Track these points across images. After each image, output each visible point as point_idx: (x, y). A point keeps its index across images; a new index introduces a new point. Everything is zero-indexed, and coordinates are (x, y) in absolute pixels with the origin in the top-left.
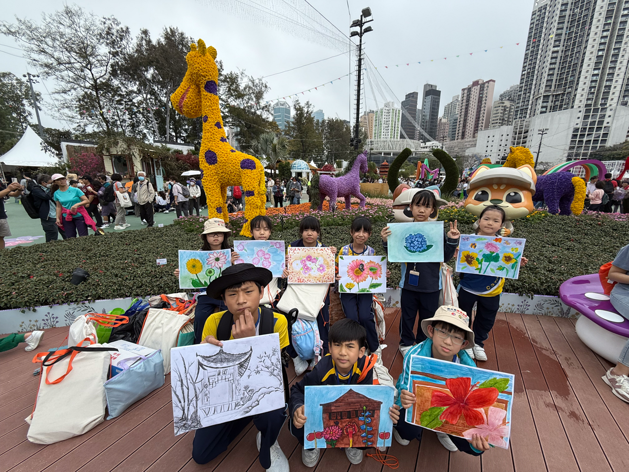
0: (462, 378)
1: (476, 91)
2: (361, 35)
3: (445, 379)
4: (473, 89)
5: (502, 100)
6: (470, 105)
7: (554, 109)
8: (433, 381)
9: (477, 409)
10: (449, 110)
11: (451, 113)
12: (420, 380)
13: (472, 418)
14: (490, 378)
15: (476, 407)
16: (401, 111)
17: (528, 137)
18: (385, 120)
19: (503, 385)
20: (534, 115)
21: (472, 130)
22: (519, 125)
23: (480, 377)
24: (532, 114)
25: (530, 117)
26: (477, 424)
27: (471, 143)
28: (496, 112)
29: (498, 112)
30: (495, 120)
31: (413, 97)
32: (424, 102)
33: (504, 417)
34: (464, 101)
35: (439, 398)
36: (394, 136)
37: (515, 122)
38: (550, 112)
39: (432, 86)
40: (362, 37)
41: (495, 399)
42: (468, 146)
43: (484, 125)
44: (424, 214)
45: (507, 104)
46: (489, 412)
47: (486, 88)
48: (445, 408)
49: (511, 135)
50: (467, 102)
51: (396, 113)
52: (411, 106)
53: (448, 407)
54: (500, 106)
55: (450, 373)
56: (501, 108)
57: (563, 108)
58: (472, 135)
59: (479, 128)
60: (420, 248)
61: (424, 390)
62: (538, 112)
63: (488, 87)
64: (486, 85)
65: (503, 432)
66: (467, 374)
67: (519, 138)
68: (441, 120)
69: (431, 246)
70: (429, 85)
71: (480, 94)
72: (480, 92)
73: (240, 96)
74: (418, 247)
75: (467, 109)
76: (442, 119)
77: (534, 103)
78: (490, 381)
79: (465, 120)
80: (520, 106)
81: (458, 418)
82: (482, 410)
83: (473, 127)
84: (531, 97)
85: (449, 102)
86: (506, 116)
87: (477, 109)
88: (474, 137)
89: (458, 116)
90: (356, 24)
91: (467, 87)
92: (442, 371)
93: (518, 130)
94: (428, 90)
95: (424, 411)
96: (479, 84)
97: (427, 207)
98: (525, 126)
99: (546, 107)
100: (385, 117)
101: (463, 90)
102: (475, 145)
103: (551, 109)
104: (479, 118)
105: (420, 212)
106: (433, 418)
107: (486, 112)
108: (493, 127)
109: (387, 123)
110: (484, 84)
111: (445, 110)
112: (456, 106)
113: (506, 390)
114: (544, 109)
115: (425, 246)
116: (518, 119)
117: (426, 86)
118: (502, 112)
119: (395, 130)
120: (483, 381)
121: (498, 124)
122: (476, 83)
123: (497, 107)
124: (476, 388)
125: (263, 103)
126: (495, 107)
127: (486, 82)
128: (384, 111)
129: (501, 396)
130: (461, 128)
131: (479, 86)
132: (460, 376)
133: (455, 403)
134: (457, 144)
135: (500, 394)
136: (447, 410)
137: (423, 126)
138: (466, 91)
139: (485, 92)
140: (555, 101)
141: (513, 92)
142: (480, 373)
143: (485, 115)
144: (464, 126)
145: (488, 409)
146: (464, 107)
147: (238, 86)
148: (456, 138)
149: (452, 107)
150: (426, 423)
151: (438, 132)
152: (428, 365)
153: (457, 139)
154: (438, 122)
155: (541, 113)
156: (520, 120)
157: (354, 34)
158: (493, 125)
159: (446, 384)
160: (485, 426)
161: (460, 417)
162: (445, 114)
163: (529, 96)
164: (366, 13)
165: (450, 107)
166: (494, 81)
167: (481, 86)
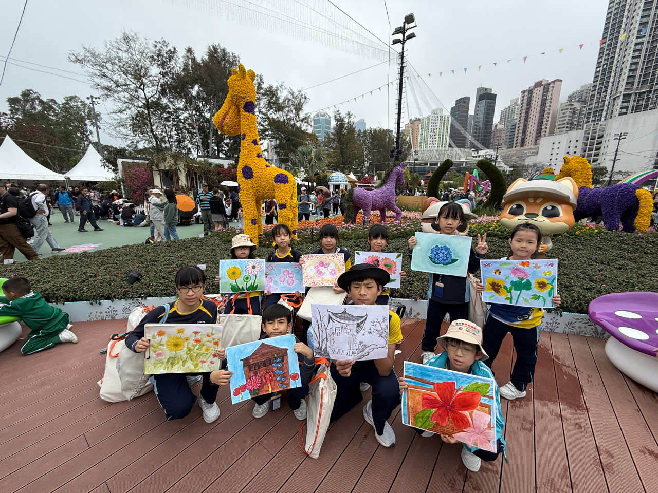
0: (447, 383)
1: (538, 92)
2: (403, 42)
3: (433, 384)
4: (535, 91)
5: (570, 101)
6: (531, 109)
7: (637, 109)
8: (423, 385)
9: (462, 412)
10: (506, 115)
11: (508, 118)
12: (412, 384)
13: (459, 421)
14: (473, 383)
15: (462, 410)
16: (450, 117)
17: (603, 142)
18: (432, 128)
19: (485, 389)
20: (611, 117)
21: (534, 136)
22: (591, 129)
23: (463, 382)
24: (609, 116)
25: (605, 119)
26: (465, 428)
27: (532, 151)
28: (563, 115)
29: (565, 115)
30: (562, 124)
31: (464, 102)
32: (477, 107)
33: (489, 421)
34: (524, 104)
35: (428, 401)
36: (442, 145)
37: (587, 126)
38: (632, 113)
39: (486, 89)
40: (405, 44)
41: (478, 403)
42: (528, 154)
43: (548, 130)
44: (451, 226)
45: (577, 105)
46: (474, 416)
47: (551, 89)
48: (434, 410)
49: (581, 140)
50: (527, 105)
51: (444, 121)
52: (463, 112)
53: (436, 409)
54: (567, 109)
55: (437, 378)
56: (569, 110)
57: (649, 108)
58: (533, 143)
59: (542, 134)
60: (445, 260)
61: (415, 393)
62: (616, 113)
63: (553, 87)
64: (551, 85)
65: (489, 436)
66: (452, 379)
67: (592, 144)
68: (496, 126)
69: (456, 260)
70: (483, 88)
71: (543, 96)
72: (543, 93)
73: (280, 108)
74: (443, 259)
75: (527, 113)
76: (498, 125)
77: (611, 104)
78: (472, 385)
79: (525, 126)
80: (593, 107)
81: (447, 421)
82: (466, 413)
83: (534, 133)
84: (608, 97)
85: (507, 106)
86: (575, 119)
87: (540, 112)
88: (536, 144)
89: (517, 121)
90: (398, 31)
91: (528, 88)
92: (430, 376)
93: (590, 135)
94: (481, 93)
95: (417, 414)
96: (542, 85)
97: (455, 219)
98: (600, 130)
99: (627, 108)
100: (433, 125)
101: (523, 92)
102: (537, 153)
103: (632, 110)
104: (542, 122)
105: (448, 224)
106: (425, 420)
107: (550, 116)
108: (560, 132)
109: (434, 131)
110: (549, 84)
111: (501, 115)
112: (514, 111)
113: (487, 394)
114: (624, 111)
115: (449, 260)
116: (590, 123)
117: (479, 90)
118: (570, 115)
119: (443, 139)
120: (466, 386)
121: (565, 129)
122: (538, 84)
123: (565, 110)
124: (460, 392)
125: (302, 115)
126: (562, 110)
127: (551, 82)
128: (431, 118)
129: (483, 400)
130: (520, 135)
131: (542, 87)
132: (446, 380)
133: (442, 406)
134: (515, 152)
135: (482, 397)
136: (436, 412)
137: (476, 133)
138: (526, 94)
139: (549, 94)
140: (638, 101)
141: (585, 91)
142: (463, 377)
143: (549, 119)
144: (524, 132)
145: (472, 412)
146: (524, 111)
147: (278, 99)
148: (514, 145)
149: (509, 111)
150: (420, 424)
151: (492, 139)
152: (418, 370)
153: (515, 147)
154: (493, 128)
155: (620, 114)
156: (592, 124)
157: (395, 42)
158: (560, 130)
159: (434, 388)
160: (471, 429)
161: (448, 420)
162: (501, 119)
163: (605, 96)
164: (410, 19)
165: (508, 111)
166: (561, 81)
167: (544, 86)
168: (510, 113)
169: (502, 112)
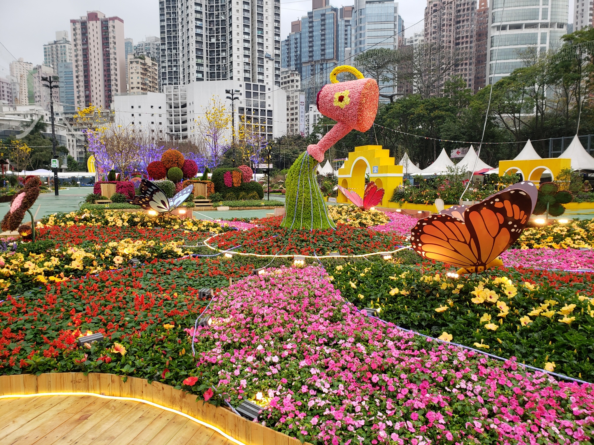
1: (95, 29)
4: (90, 25)
7: (212, 76)
11: (57, 60)
17: (188, 113)
20: (189, 81)
22: (172, 94)
25: (184, 83)
37: (167, 89)
38: (208, 80)
43: (119, 88)
47: (112, 29)
49: (165, 107)
57: (221, 78)
58: (103, 104)
59: (113, 93)
62: (193, 78)
63: (114, 27)
64: (110, 23)
67: (176, 114)
72: (102, 32)
75: (86, 56)
85: (51, 41)
88: (107, 107)
89: (72, 66)
91: (79, 18)
93: (173, 101)
96: (99, 20)
98: (181, 97)
99: (202, 73)
101: (73, 22)
102: (112, 119)
103: (208, 77)
104: (110, 75)
108: (134, 93)
110: (107, 20)
112: (65, 49)
114: (200, 76)
116: (168, 86)
118: (142, 72)
121: (140, 90)
122: (93, 16)
123: (134, 63)
126: (131, 63)
127: (110, 19)
130: (82, 89)
131: (99, 23)
138: (78, 26)
139: (111, 35)
140: (211, 67)
141: (152, 46)
143: (118, 72)
144: (88, 86)
146: (80, 53)
149: (57, 49)
155: (198, 79)
158: (133, 90)
163: (177, 54)
165: (54, 49)
166: (122, 21)
167: (102, 23)
168: (59, 52)
169: (45, 48)
